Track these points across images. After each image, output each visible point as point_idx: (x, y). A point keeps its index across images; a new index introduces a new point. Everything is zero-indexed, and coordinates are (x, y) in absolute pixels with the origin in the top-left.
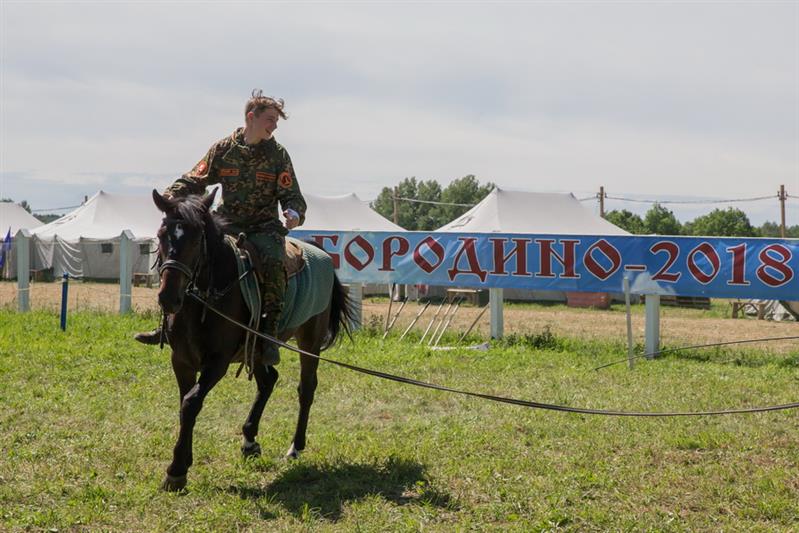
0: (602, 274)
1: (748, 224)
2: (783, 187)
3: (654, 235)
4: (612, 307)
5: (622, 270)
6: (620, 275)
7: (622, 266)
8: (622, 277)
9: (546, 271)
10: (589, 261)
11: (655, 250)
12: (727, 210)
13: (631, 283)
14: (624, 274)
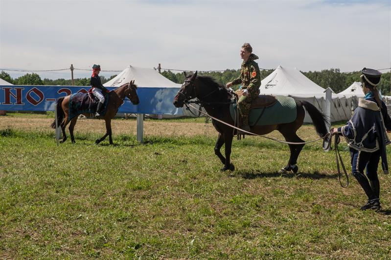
0: (35, 103)
1: (40, 79)
2: (72, 65)
3: (59, 86)
4: (7, 114)
5: (44, 101)
6: (43, 103)
7: (45, 99)
8: (44, 104)
9: (8, 101)
10: (29, 98)
11: (60, 92)
12: (31, 74)
13: (49, 107)
14: (46, 103)
